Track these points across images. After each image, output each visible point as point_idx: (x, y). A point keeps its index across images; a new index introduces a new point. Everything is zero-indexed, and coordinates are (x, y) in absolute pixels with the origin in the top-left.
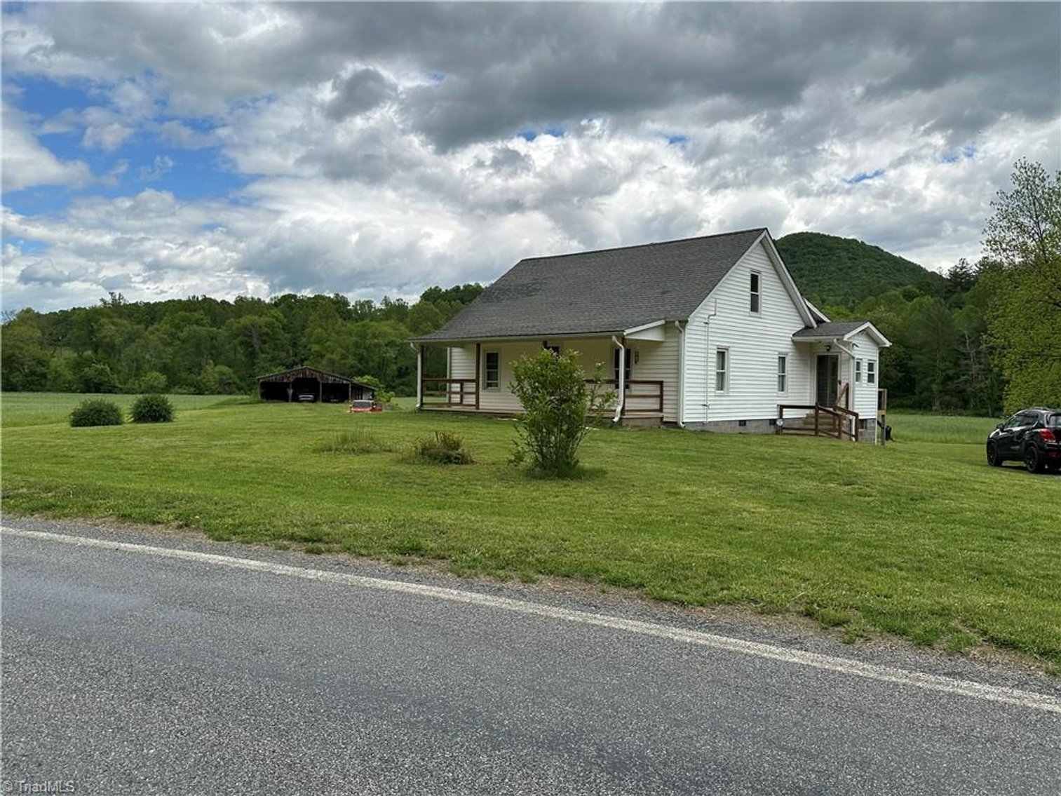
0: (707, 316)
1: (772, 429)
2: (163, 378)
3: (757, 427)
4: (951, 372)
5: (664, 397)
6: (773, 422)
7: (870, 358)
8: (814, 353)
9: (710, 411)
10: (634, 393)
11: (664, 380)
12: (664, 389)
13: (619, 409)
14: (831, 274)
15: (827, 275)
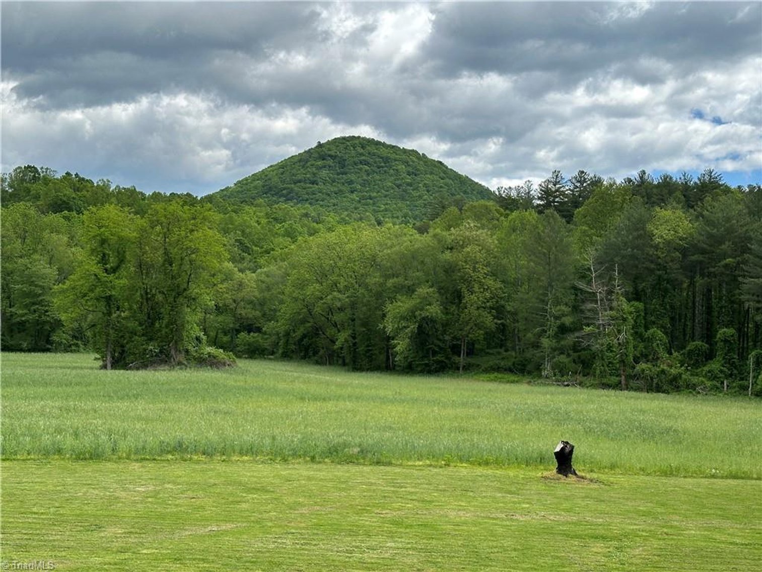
4: (568, 320)
14: (387, 191)
15: (383, 191)
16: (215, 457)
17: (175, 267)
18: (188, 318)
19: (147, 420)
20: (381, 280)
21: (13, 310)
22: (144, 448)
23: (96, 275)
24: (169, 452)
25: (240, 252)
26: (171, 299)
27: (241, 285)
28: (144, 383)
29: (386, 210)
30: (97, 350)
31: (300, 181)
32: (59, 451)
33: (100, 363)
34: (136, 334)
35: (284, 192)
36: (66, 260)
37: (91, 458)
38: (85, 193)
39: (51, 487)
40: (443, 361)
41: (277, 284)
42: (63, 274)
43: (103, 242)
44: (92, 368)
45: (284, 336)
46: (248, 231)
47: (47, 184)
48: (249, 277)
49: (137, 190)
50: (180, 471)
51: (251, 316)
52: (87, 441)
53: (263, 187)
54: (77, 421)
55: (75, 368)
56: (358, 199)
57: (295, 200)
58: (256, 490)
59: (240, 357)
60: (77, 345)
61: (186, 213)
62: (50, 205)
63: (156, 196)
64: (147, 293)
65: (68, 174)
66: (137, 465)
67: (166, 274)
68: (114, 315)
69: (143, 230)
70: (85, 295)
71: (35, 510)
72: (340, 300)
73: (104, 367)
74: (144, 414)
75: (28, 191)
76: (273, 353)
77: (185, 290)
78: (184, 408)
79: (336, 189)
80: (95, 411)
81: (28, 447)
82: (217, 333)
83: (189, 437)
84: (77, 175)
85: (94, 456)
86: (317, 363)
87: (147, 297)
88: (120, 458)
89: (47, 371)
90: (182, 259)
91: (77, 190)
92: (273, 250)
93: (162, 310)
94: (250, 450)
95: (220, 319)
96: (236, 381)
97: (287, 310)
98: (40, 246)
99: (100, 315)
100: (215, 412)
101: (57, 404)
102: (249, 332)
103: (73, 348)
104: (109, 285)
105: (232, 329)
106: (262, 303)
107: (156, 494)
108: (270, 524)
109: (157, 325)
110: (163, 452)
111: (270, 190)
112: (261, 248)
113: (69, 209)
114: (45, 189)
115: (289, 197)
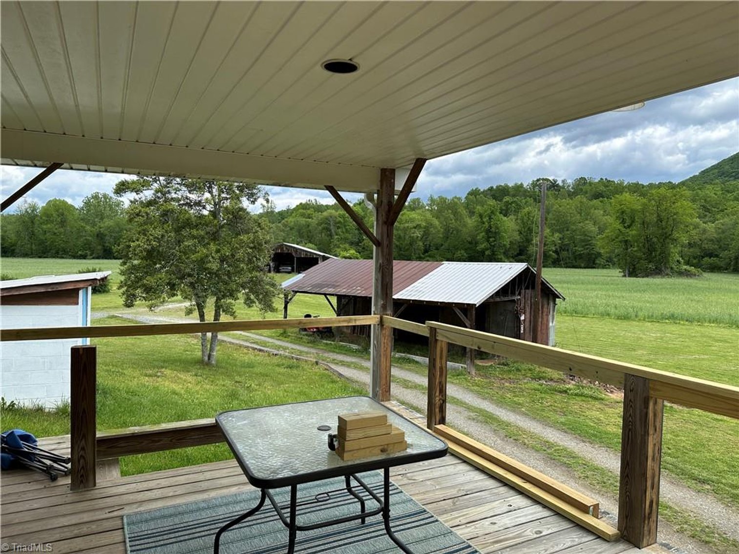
16: (694, 324)
17: (664, 223)
18: (672, 250)
19: (651, 303)
21: (577, 248)
22: (652, 316)
23: (619, 230)
24: (666, 319)
25: (704, 212)
26: (662, 241)
27: (705, 231)
28: (647, 285)
30: (621, 268)
32: (608, 315)
33: (622, 274)
34: (641, 259)
35: (734, 174)
36: (602, 223)
37: (624, 319)
38: (611, 188)
39: (607, 330)
41: (729, 229)
42: (601, 230)
43: (623, 212)
44: (618, 277)
45: (734, 259)
46: (708, 199)
47: (591, 185)
48: (710, 227)
49: (640, 183)
50: (674, 328)
51: (711, 248)
52: (622, 311)
53: (718, 172)
54: (616, 302)
55: (609, 276)
58: (721, 341)
59: (704, 271)
60: (609, 265)
61: (669, 193)
62: (593, 196)
63: (651, 186)
64: (647, 238)
65: (602, 179)
66: (649, 324)
67: (658, 227)
68: (629, 250)
69: (644, 205)
70: (614, 240)
71: (601, 339)
73: (625, 276)
74: (649, 300)
75: (581, 190)
76: (726, 269)
77: (670, 235)
78: (673, 298)
80: (623, 297)
81: (593, 312)
82: (689, 258)
83: (677, 311)
84: (606, 179)
85: (625, 318)
87: (648, 239)
88: (640, 320)
89: (595, 278)
90: (668, 218)
91: (606, 186)
92: (726, 209)
93: (657, 246)
94: (716, 321)
95: (691, 250)
96: (703, 284)
97: (736, 244)
98: (589, 217)
99: (622, 249)
100: (692, 301)
101: (604, 293)
102: (710, 257)
103: (607, 266)
104: (626, 234)
105: (699, 256)
106: (719, 241)
107: (662, 338)
108: (731, 358)
109: (654, 254)
110: (663, 318)
111: (723, 174)
112: (718, 209)
113: (603, 197)
114: (590, 188)
115: (736, 177)
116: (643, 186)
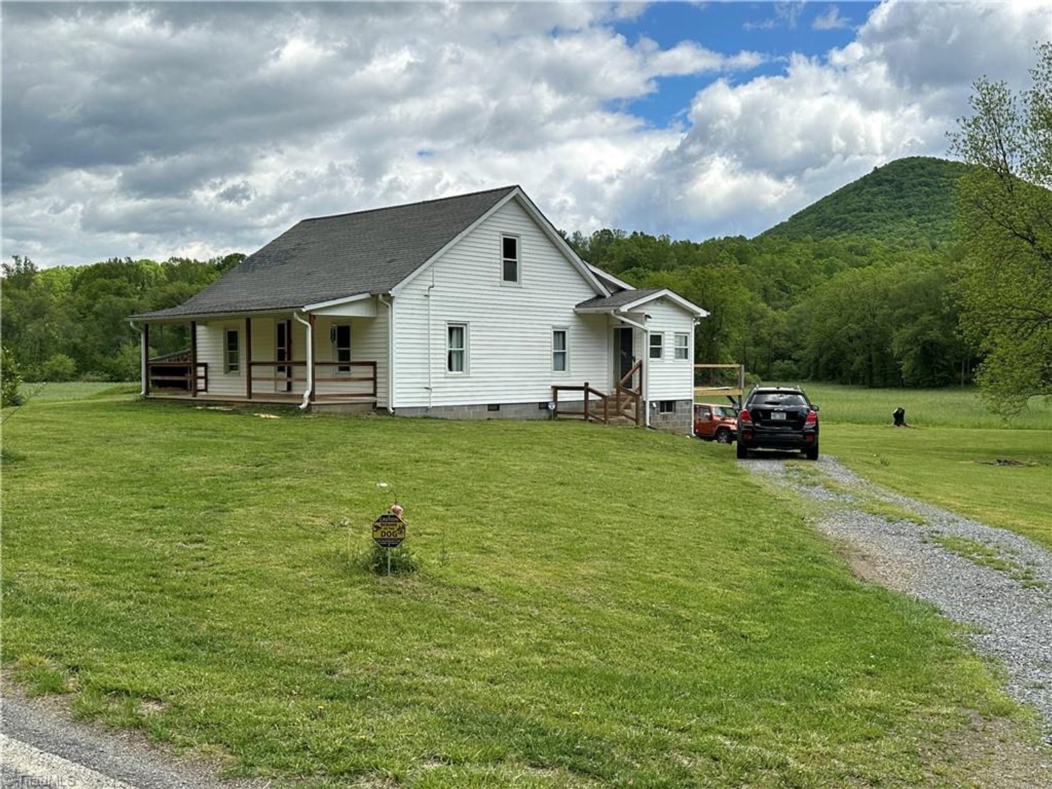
0: (427, 288)
1: (544, 414)
2: (70, 363)
3: (516, 412)
5: (378, 380)
6: (543, 406)
7: (677, 330)
8: (611, 326)
9: (433, 395)
10: (354, 376)
11: (378, 361)
12: (378, 371)
13: (307, 394)
14: (948, 212)
15: (944, 212)
20: (890, 311)
25: (779, 291)
26: (708, 337)
27: (775, 321)
29: (945, 232)
31: (854, 210)
35: (838, 223)
38: (649, 249)
40: (947, 378)
41: (805, 318)
45: (814, 362)
46: (788, 271)
47: (619, 245)
48: (782, 317)
49: (692, 241)
51: (784, 346)
53: (817, 219)
56: (915, 222)
57: (849, 230)
65: (635, 233)
72: (854, 330)
75: (605, 251)
77: (718, 330)
79: (892, 215)
84: (642, 233)
86: (842, 383)
91: (641, 247)
92: (810, 287)
97: (810, 340)
102: (783, 360)
105: (769, 358)
106: (793, 335)
111: (823, 222)
112: (800, 285)
113: (638, 266)
114: (618, 249)
115: (843, 227)
116: (697, 246)
